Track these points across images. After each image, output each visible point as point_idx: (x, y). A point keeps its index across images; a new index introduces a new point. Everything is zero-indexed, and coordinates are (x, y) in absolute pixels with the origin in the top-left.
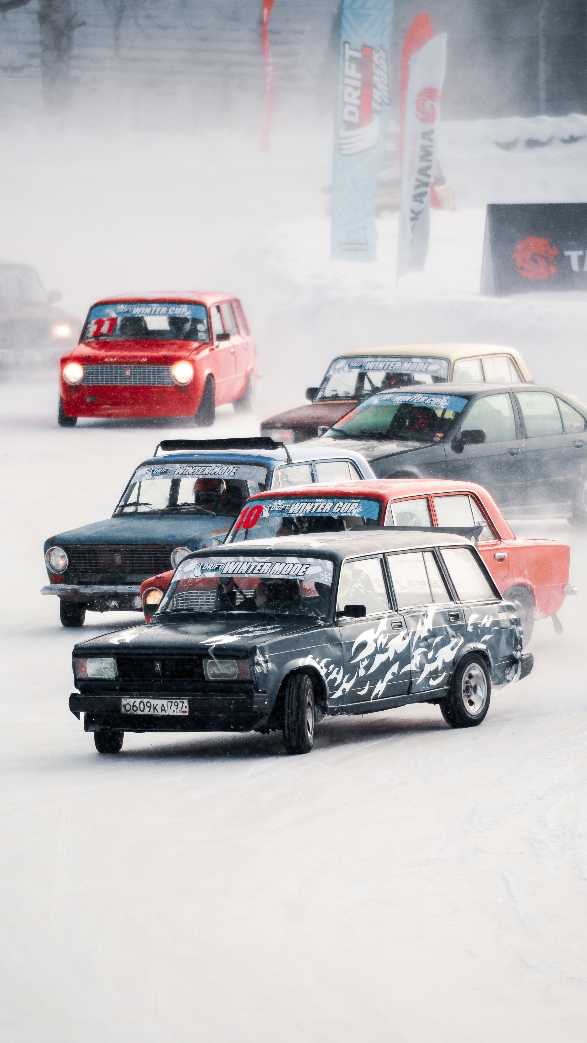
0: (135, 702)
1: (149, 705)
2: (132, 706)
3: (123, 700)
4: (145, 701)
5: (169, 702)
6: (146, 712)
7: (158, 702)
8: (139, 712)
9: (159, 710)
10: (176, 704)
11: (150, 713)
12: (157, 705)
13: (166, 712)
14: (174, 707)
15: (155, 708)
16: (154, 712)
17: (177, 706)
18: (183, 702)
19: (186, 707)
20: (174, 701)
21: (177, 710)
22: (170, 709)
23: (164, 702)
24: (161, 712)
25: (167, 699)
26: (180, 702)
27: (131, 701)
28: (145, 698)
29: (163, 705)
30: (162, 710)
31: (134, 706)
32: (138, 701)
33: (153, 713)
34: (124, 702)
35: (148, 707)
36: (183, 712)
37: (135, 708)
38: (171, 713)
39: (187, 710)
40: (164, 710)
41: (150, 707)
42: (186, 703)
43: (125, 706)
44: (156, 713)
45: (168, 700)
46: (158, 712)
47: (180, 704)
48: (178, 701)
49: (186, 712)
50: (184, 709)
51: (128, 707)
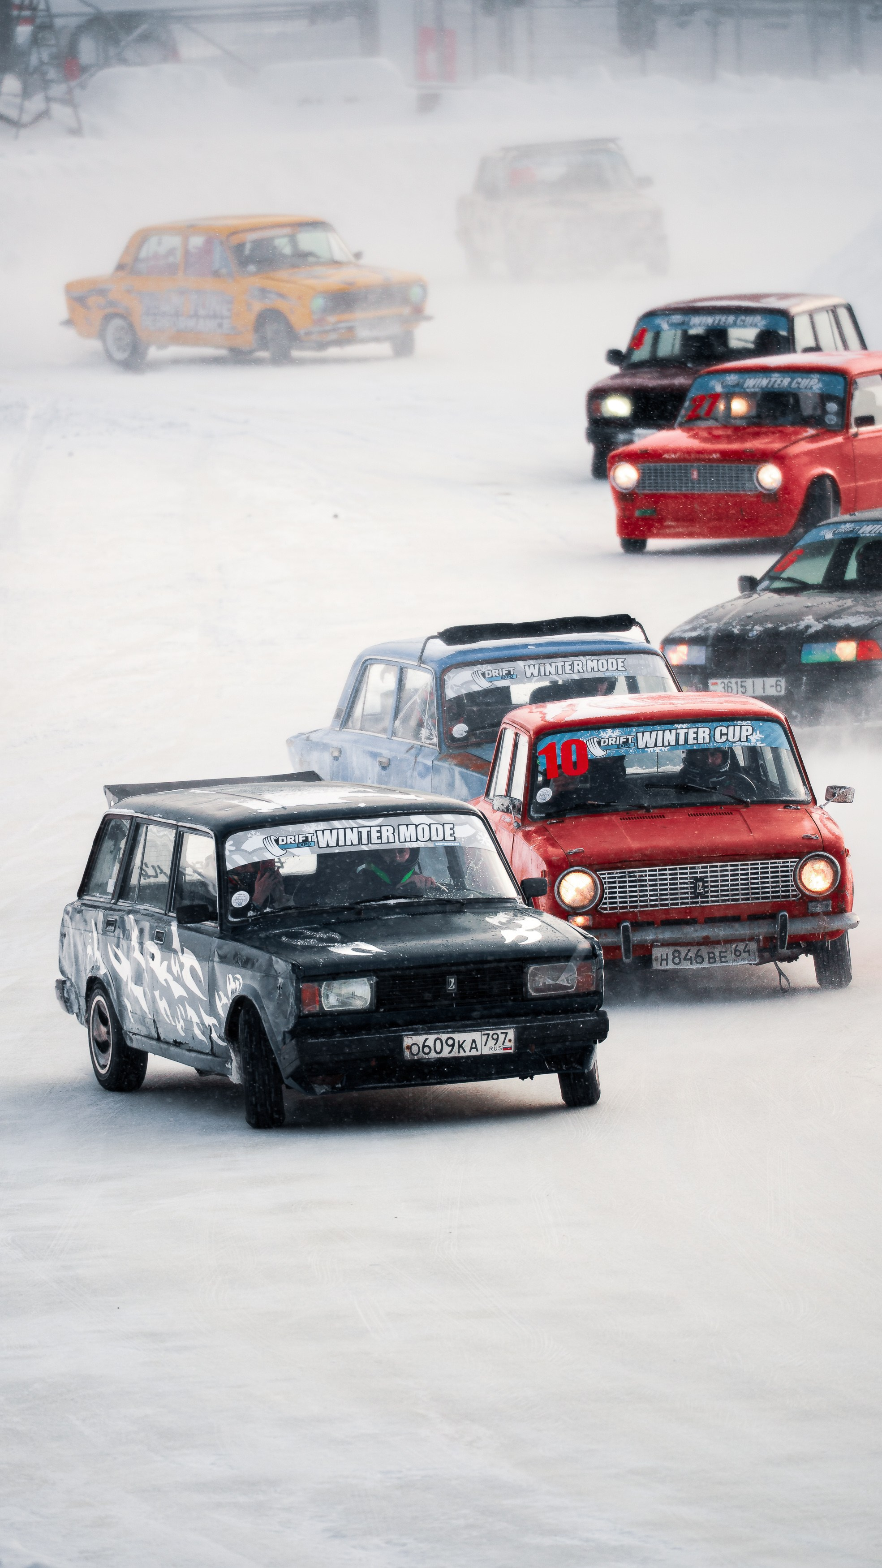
0: (426, 1040)
1: (450, 1042)
2: (421, 1046)
3: (405, 1038)
4: (444, 1037)
5: (484, 1035)
6: (446, 1053)
7: (466, 1037)
8: (433, 1055)
9: (467, 1049)
10: (495, 1037)
11: (451, 1055)
12: (464, 1041)
13: (477, 1051)
14: (491, 1043)
15: (460, 1046)
16: (459, 1052)
17: (497, 1039)
18: (506, 1033)
19: (510, 1041)
20: (491, 1033)
21: (496, 1046)
22: (485, 1045)
23: (476, 1036)
24: (470, 1051)
25: (481, 1031)
26: (502, 1033)
27: (420, 1039)
28: (443, 1033)
29: (474, 1041)
30: (471, 1048)
31: (424, 1046)
32: (431, 1038)
33: (457, 1055)
34: (407, 1041)
35: (449, 1046)
36: (505, 1049)
37: (426, 1050)
38: (486, 1051)
39: (512, 1044)
40: (476, 1048)
41: (453, 1046)
42: (511, 1034)
43: (409, 1048)
44: (462, 1054)
45: (483, 1033)
46: (465, 1052)
47: (502, 1037)
48: (499, 1032)
49: (511, 1048)
50: (507, 1044)
51: (415, 1049)
